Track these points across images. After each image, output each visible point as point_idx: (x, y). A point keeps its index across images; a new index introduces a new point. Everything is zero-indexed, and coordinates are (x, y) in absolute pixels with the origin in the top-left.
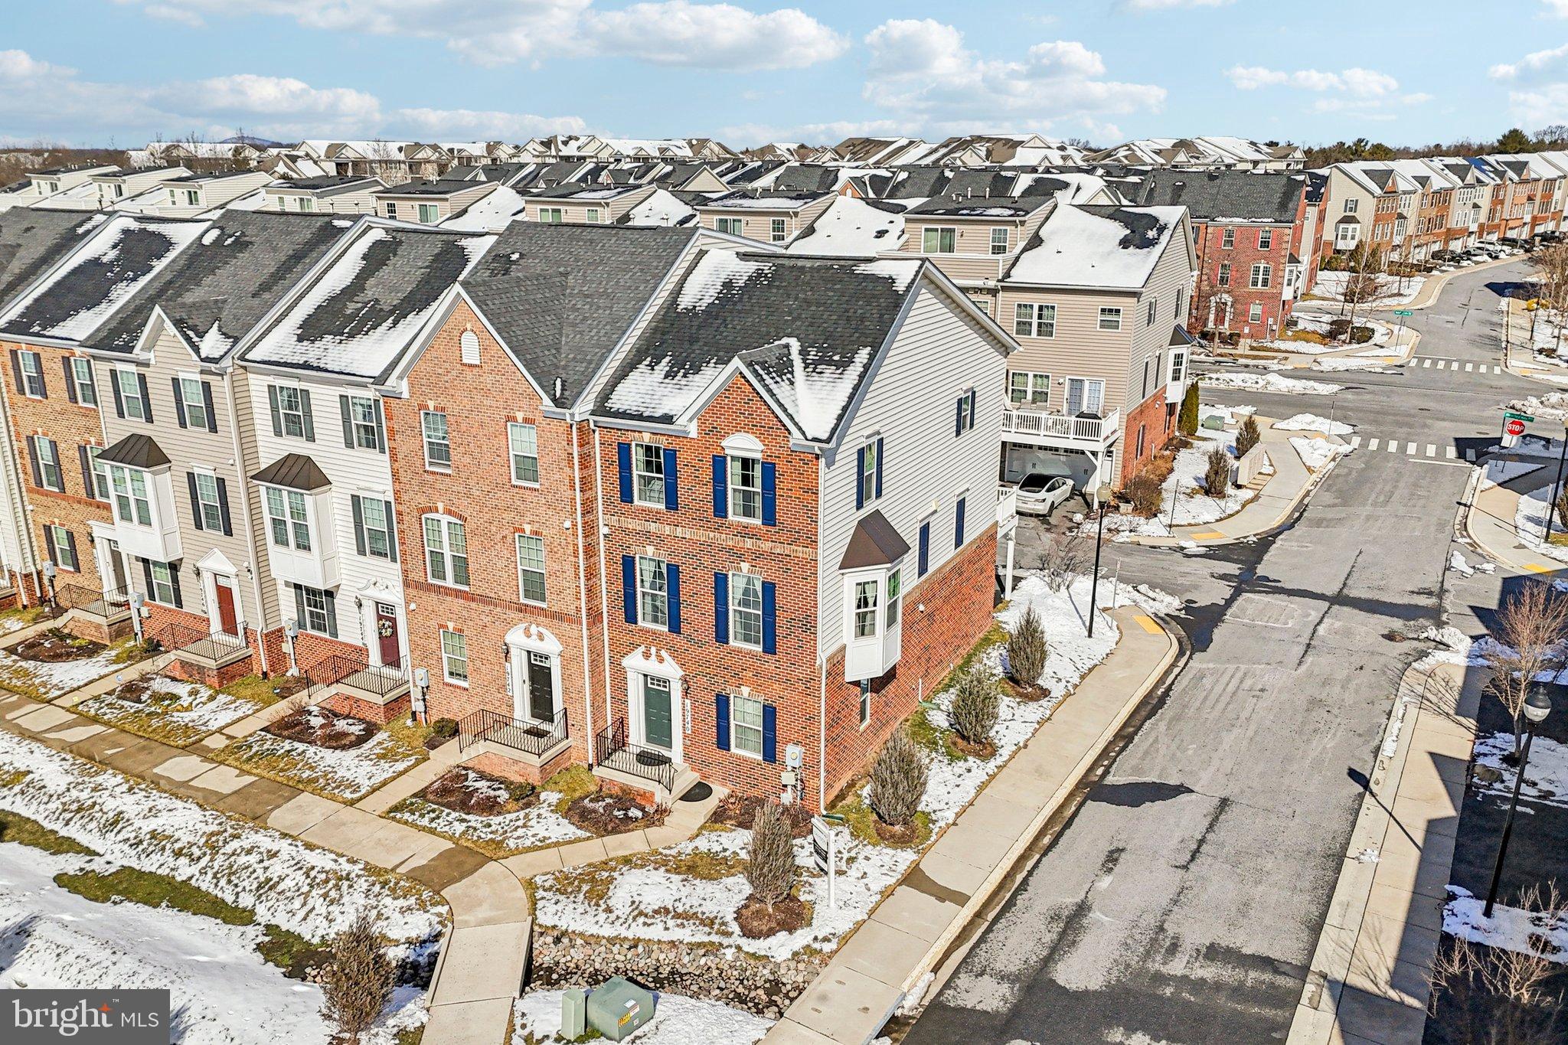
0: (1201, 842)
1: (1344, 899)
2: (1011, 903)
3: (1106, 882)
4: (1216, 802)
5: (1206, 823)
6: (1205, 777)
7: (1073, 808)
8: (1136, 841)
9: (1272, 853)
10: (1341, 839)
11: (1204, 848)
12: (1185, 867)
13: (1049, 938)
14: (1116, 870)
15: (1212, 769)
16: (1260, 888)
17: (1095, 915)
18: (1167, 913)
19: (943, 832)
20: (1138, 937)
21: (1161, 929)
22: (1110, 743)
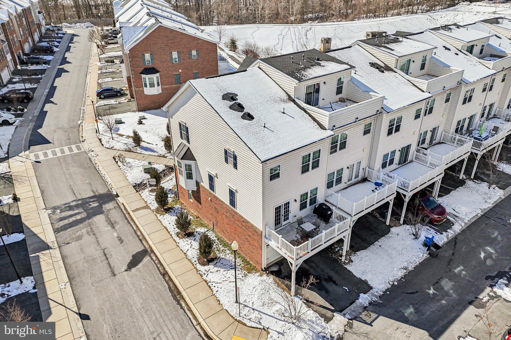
0: (107, 259)
1: (62, 269)
2: (126, 218)
3: (115, 235)
4: (116, 272)
5: (112, 265)
6: (128, 279)
7: (144, 244)
8: (121, 247)
9: (88, 268)
10: (74, 286)
11: (105, 258)
12: (104, 250)
13: (112, 219)
14: (117, 239)
15: (129, 283)
16: (83, 257)
17: (109, 228)
18: (96, 238)
19: (156, 216)
20: (97, 230)
21: (94, 234)
22: (164, 269)
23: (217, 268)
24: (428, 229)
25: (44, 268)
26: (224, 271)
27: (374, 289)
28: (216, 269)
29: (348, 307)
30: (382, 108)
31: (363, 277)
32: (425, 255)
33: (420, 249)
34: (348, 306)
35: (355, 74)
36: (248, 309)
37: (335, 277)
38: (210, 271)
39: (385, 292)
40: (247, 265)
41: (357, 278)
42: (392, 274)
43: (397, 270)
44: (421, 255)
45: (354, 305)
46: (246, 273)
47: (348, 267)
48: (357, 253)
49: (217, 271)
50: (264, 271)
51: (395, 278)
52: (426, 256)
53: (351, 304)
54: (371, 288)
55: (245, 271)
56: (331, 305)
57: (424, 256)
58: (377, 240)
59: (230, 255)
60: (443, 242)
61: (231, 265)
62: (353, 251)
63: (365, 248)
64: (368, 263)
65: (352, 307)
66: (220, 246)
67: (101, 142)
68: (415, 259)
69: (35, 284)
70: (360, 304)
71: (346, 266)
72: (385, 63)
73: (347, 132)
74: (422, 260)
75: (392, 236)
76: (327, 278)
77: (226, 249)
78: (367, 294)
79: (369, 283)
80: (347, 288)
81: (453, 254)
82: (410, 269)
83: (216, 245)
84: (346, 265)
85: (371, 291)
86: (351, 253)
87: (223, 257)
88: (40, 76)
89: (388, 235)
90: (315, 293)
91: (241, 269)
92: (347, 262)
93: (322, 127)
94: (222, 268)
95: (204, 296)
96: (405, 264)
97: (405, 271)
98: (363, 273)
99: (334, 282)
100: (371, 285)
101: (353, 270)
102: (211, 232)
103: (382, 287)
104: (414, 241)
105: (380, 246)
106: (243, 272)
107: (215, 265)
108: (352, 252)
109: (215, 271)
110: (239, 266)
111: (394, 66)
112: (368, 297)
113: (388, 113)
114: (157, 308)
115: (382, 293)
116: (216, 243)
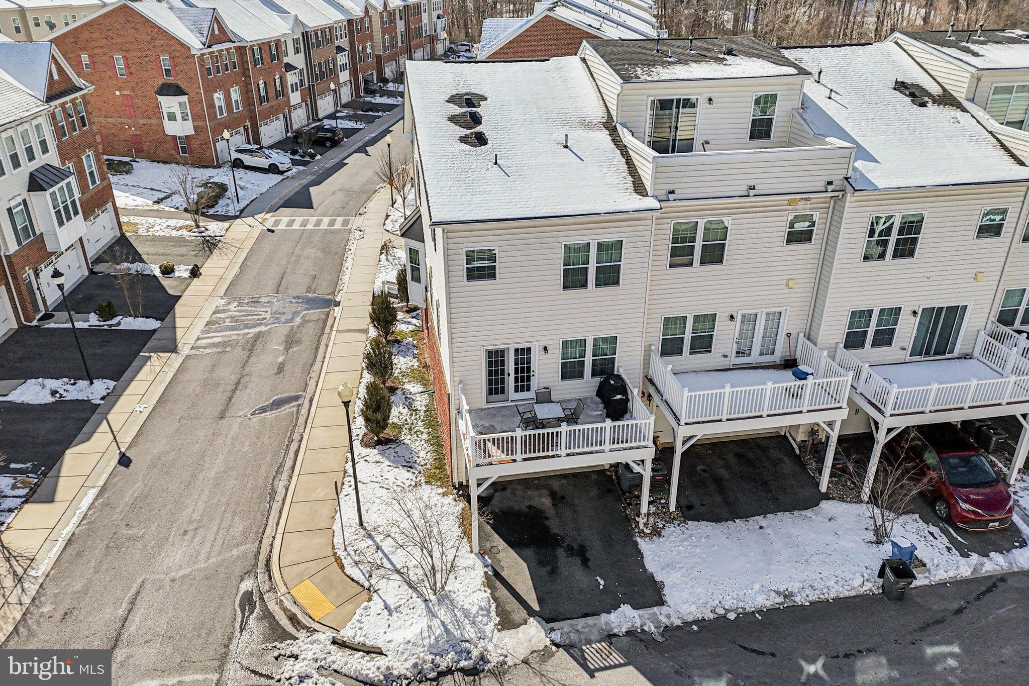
3: (281, 359)
4: (228, 414)
5: (233, 400)
6: (235, 429)
8: (270, 380)
11: (233, 387)
12: (243, 376)
14: (277, 365)
15: (231, 435)
17: (281, 348)
18: (249, 357)
20: (260, 345)
21: (251, 350)
23: (381, 457)
24: (932, 534)
25: (140, 376)
26: (389, 466)
27: (664, 608)
28: (379, 458)
29: (573, 619)
30: (847, 179)
31: (659, 574)
32: (868, 586)
33: (867, 568)
34: (575, 617)
35: (830, 98)
36: (370, 542)
37: (596, 552)
38: (365, 458)
39: (687, 624)
40: (437, 468)
41: (645, 570)
42: (741, 593)
43: (761, 592)
44: (857, 582)
45: (590, 620)
46: (423, 481)
47: (644, 545)
48: (690, 522)
49: (377, 462)
50: (456, 489)
51: (741, 604)
52: (871, 590)
53: (586, 615)
54: (661, 602)
55: (423, 478)
56: (540, 600)
57: (865, 588)
58: (764, 513)
59: (423, 442)
60: (951, 574)
61: (408, 460)
62: (684, 516)
63: (716, 519)
64: (698, 550)
65: (580, 623)
66: (420, 423)
67: (386, 220)
68: (831, 583)
69: (108, 394)
70: (607, 623)
71: (639, 540)
72: (947, 87)
73: (727, 221)
74: (853, 593)
75: (814, 517)
76: (576, 547)
77: (426, 430)
78: (640, 612)
79: (666, 591)
80: (602, 582)
81: (959, 611)
82: (799, 600)
83: (416, 419)
84: (641, 537)
85: (656, 609)
86: (674, 518)
87: (408, 442)
88: (380, 114)
89: (804, 513)
90: (525, 565)
91: (420, 472)
92: (648, 531)
93: (639, 188)
94: (390, 460)
95: (321, 496)
96: (794, 587)
97: (780, 599)
98: (669, 566)
99: (585, 562)
100: (667, 598)
101: (649, 553)
102: (426, 395)
103: (688, 611)
104: (865, 547)
105: (761, 528)
106: (419, 478)
107: (382, 453)
108: (680, 517)
109: (374, 460)
110: (422, 466)
111: (963, 96)
112: (637, 617)
113: (857, 191)
114: (234, 486)
115: (678, 622)
116: (418, 417)
